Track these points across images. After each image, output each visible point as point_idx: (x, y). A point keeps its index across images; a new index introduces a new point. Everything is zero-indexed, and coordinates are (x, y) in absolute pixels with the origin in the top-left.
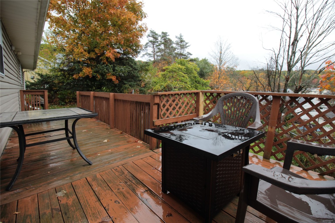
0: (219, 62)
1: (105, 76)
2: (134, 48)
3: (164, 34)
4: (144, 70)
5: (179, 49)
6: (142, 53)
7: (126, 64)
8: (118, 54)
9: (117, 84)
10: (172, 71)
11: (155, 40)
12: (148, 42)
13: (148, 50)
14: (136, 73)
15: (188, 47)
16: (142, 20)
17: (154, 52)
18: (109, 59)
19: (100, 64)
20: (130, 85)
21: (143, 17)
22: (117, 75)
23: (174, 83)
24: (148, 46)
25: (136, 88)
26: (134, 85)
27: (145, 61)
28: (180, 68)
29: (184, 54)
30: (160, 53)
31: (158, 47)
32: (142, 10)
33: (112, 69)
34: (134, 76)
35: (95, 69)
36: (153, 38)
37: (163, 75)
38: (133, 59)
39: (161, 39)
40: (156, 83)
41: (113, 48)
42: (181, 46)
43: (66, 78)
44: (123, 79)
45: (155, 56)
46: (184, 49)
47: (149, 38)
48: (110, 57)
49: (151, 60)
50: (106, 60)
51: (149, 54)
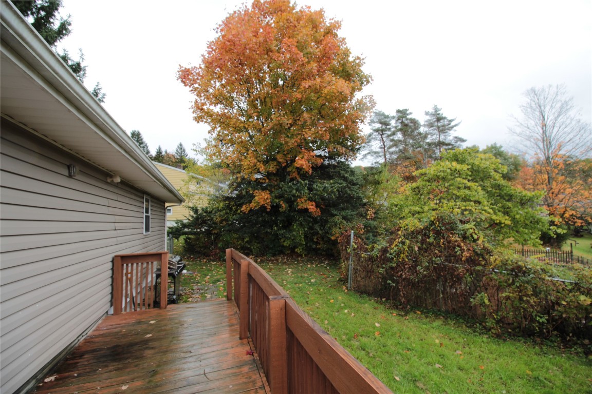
0: (541, 146)
1: (295, 203)
2: (349, 144)
3: (402, 114)
4: (371, 183)
5: (434, 134)
6: (363, 152)
7: (333, 175)
8: (318, 158)
9: (317, 216)
10: (437, 179)
11: (384, 127)
12: (372, 131)
13: (372, 146)
14: (355, 192)
15: (455, 128)
16: (361, 89)
17: (384, 148)
18: (301, 170)
19: (284, 182)
20: (344, 218)
21: (362, 83)
22: (317, 200)
23: (445, 205)
24: (372, 138)
25: (357, 222)
26: (352, 215)
27: (369, 165)
28: (456, 170)
29: (447, 142)
30: (395, 147)
31: (391, 138)
32: (362, 72)
33: (306, 188)
34: (353, 198)
35: (276, 192)
36: (381, 123)
37: (413, 189)
38: (348, 165)
39: (396, 123)
40: (398, 206)
41: (310, 149)
42: (439, 127)
43: (232, 213)
44: (329, 205)
45: (387, 153)
46: (446, 132)
47: (373, 125)
48: (304, 167)
49: (380, 162)
50: (296, 172)
51: (375, 153)
